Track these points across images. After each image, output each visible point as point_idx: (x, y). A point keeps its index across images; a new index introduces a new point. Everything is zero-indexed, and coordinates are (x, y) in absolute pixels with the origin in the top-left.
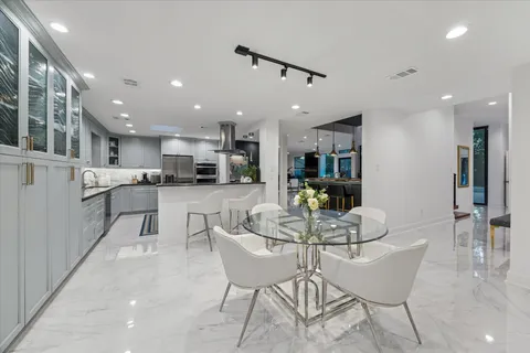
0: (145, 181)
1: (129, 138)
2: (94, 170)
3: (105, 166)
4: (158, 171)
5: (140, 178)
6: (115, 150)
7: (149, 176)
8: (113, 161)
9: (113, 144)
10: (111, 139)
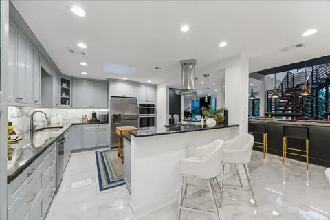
0: (94, 120)
1: (80, 80)
2: (45, 110)
3: (57, 106)
4: (106, 111)
5: (89, 117)
6: (67, 91)
7: (97, 116)
8: (65, 101)
9: (65, 86)
10: (63, 81)
